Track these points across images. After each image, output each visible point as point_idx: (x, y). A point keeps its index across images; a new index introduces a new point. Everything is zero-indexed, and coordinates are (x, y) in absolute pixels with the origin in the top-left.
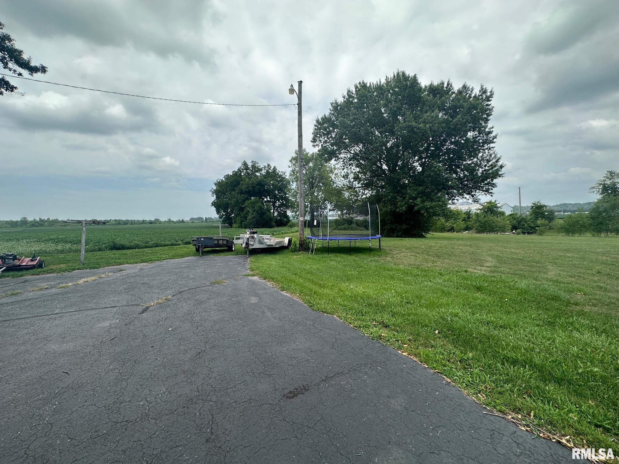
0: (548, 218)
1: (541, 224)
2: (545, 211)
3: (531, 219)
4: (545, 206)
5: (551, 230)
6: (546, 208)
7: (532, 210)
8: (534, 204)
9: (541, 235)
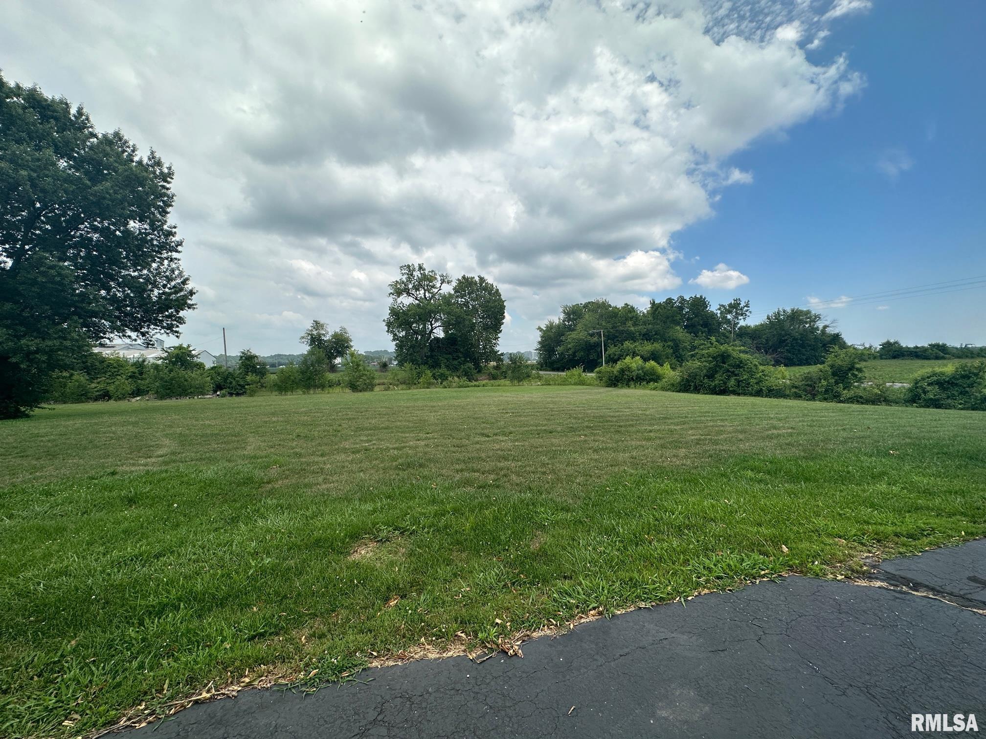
0: (260, 372)
1: (251, 381)
2: (257, 363)
3: (240, 374)
4: (256, 356)
5: (264, 389)
6: (258, 359)
7: (241, 361)
8: (243, 353)
9: (251, 396)
